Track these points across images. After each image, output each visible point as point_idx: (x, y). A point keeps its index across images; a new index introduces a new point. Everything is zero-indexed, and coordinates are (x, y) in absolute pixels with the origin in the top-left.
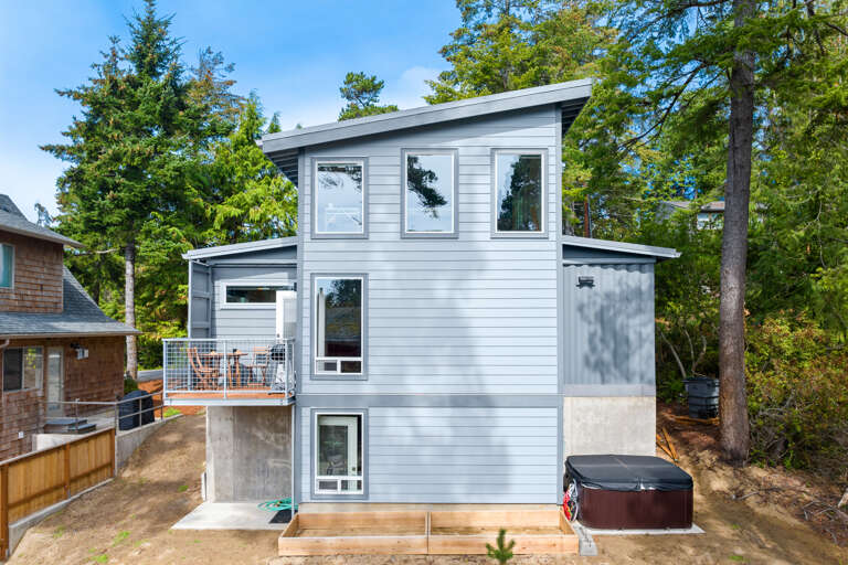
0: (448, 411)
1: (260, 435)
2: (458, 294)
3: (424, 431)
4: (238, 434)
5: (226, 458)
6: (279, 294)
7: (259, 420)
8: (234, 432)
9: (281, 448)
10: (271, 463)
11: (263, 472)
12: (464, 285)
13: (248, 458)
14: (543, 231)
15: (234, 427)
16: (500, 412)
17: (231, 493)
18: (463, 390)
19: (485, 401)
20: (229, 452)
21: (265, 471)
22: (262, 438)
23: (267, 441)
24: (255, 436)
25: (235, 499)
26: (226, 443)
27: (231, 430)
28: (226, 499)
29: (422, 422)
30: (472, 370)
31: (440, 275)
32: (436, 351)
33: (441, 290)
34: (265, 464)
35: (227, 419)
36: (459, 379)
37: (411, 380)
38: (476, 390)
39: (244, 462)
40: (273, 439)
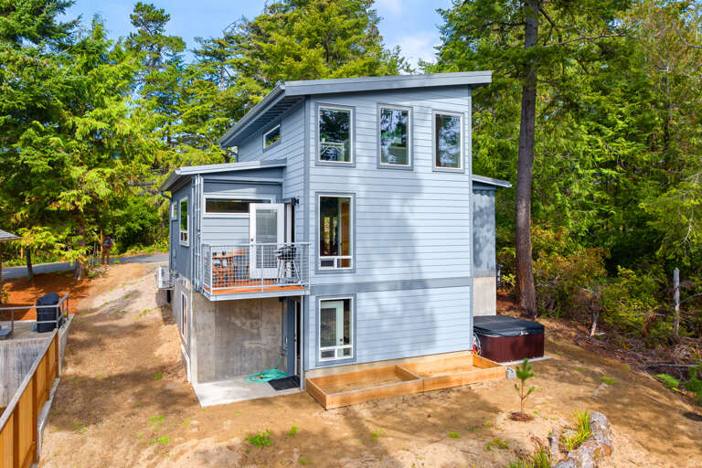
0: (399, 293)
1: (238, 322)
2: (406, 209)
3: (385, 308)
4: (219, 323)
5: (209, 344)
6: (253, 207)
7: (237, 310)
8: (216, 321)
9: (255, 331)
10: (247, 344)
11: (241, 352)
12: (410, 203)
13: (228, 343)
14: (462, 168)
15: (216, 318)
16: (431, 291)
17: (213, 373)
18: (409, 278)
19: (422, 284)
20: (212, 339)
21: (242, 352)
22: (239, 325)
23: (244, 327)
24: (234, 324)
25: (216, 379)
26: (209, 331)
27: (213, 320)
28: (209, 379)
29: (384, 301)
30: (415, 263)
31: (395, 196)
32: (393, 250)
33: (395, 206)
34: (242, 346)
35: (209, 311)
36: (407, 270)
37: (376, 272)
38: (416, 277)
39: (224, 345)
40: (248, 324)
